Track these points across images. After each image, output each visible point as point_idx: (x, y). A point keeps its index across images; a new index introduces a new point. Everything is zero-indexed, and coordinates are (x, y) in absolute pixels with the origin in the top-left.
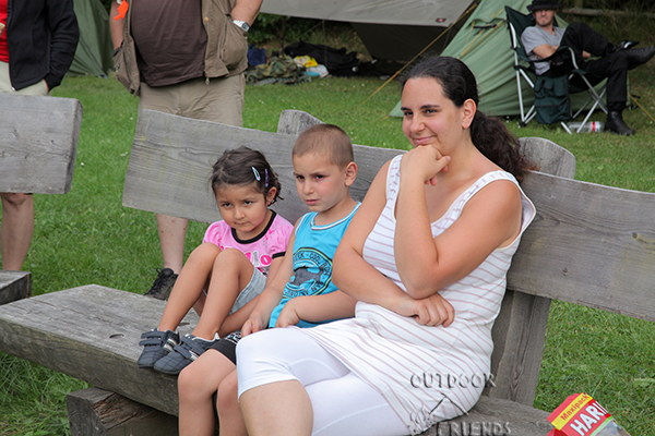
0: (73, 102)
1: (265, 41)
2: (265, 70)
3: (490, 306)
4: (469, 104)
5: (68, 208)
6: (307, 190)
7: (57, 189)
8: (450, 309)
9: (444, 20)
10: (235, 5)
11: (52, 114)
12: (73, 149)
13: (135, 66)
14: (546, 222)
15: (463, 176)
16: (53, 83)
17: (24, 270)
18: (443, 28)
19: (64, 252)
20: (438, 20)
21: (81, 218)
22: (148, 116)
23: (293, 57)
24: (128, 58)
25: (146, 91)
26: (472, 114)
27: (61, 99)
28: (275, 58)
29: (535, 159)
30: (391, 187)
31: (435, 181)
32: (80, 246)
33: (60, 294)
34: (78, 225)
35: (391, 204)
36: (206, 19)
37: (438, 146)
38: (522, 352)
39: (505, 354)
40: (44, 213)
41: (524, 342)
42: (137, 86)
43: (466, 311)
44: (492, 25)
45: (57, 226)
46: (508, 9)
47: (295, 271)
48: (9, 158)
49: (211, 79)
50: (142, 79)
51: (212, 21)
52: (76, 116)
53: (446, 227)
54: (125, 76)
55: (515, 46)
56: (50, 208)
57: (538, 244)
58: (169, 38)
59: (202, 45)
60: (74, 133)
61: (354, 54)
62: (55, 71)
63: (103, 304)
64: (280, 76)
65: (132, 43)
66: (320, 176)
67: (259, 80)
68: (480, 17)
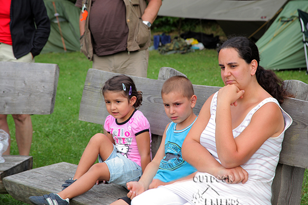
0: (54, 65)
1: (172, 31)
2: (170, 46)
3: (269, 172)
4: (254, 62)
5: (61, 121)
6: (172, 112)
7: (46, 112)
8: (245, 174)
9: (265, 17)
10: (144, 13)
11: (43, 72)
12: (55, 91)
13: (91, 45)
14: (299, 126)
15: (253, 101)
16: (35, 53)
17: (29, 155)
18: (264, 22)
19: (56, 145)
20: (262, 18)
21: (67, 127)
22: (92, 72)
23: (185, 39)
24: (87, 41)
25: (96, 58)
26: (256, 68)
27: (48, 64)
28: (176, 40)
29: (293, 91)
30: (213, 108)
31: (236, 103)
32: (65, 142)
33: (46, 168)
34: (65, 131)
35: (213, 117)
36: (128, 20)
37: (237, 85)
38: (288, 198)
39: (279, 199)
40: (48, 124)
41: (290, 192)
42: (92, 56)
43: (255, 175)
44: (291, 20)
45: (54, 131)
46: (300, 11)
47: (166, 154)
48: (21, 96)
49: (131, 52)
50: (94, 52)
51: (131, 21)
52: (56, 73)
53: (241, 131)
54: (85, 50)
55: (303, 30)
56: (51, 122)
57: (294, 138)
58: (109, 30)
59: (125, 34)
60: (55, 82)
61: (218, 37)
62: (36, 47)
63: (67, 172)
64: (178, 49)
65: (89, 33)
66: (177, 104)
67: (167, 52)
68: (284, 15)
